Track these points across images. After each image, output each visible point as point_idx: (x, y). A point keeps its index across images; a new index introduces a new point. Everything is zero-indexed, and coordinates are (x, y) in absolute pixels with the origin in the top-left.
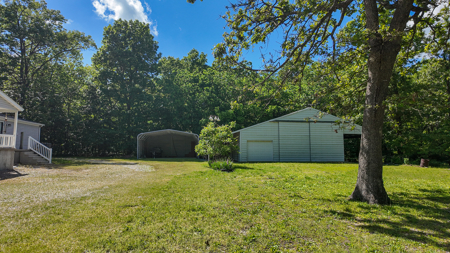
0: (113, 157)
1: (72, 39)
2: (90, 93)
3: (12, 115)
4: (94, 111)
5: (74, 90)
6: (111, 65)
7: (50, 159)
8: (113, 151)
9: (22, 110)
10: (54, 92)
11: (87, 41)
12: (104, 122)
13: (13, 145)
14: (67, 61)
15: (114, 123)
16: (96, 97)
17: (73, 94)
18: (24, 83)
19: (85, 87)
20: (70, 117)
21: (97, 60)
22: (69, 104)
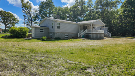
0: (127, 36)
1: (115, 3)
2: (120, 17)
3: (103, 26)
4: (121, 22)
5: (115, 17)
6: (127, 7)
7: (110, 36)
8: (127, 35)
9: (105, 25)
10: (110, 19)
11: (120, 2)
12: (125, 26)
13: (104, 33)
14: (113, 9)
15: (128, 26)
16: (122, 18)
17: (115, 18)
18: (103, 18)
19: (118, 15)
20: (114, 25)
21: (122, 7)
22: (113, 21)
